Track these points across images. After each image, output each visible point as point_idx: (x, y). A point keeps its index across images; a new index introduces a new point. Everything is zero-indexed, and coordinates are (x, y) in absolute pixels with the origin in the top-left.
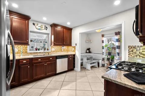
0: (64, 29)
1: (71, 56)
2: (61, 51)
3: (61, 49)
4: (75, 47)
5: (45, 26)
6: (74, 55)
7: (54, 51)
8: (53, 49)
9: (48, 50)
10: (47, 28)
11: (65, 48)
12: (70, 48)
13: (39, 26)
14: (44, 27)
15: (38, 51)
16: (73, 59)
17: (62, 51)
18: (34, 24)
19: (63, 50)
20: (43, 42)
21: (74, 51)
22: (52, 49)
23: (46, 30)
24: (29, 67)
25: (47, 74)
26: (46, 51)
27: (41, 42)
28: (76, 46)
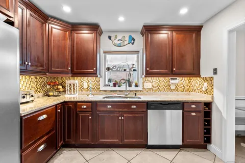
0: (174, 34)
1: (193, 106)
2: (170, 89)
3: (169, 86)
4: (211, 79)
5: (130, 37)
6: (208, 105)
7: (150, 89)
8: (148, 85)
9: (136, 86)
10: (134, 39)
11: (180, 81)
12: (195, 81)
13: (118, 40)
14: (127, 39)
15: (117, 88)
16: (202, 114)
17: (172, 90)
18: (110, 38)
19: (173, 87)
20: (128, 70)
21: (209, 91)
22: (145, 84)
23: (133, 44)
24: (90, 117)
25: (126, 141)
26: (133, 88)
27: (125, 70)
28: (215, 76)
